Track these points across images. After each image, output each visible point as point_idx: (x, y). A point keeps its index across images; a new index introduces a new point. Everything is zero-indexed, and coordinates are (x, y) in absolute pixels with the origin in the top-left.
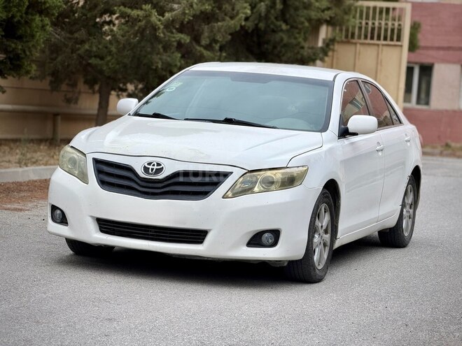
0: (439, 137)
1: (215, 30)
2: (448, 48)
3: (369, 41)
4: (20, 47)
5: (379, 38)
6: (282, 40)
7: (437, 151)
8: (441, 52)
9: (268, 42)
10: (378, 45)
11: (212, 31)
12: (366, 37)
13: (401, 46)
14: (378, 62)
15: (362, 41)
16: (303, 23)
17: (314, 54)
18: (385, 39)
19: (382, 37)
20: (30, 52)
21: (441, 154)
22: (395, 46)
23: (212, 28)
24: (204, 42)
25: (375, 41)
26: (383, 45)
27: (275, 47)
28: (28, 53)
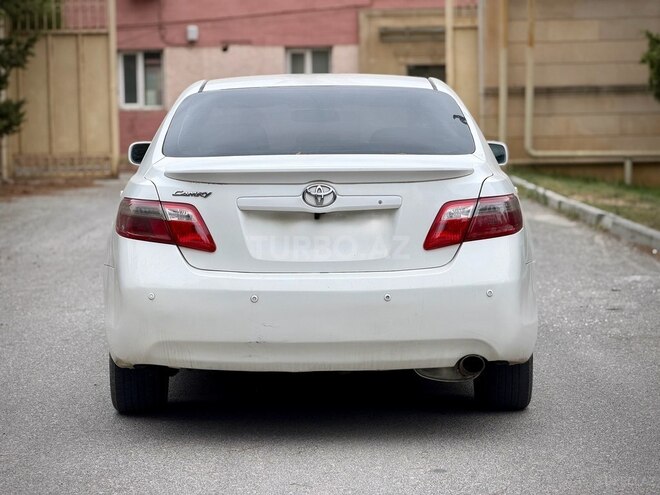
3: (64, 31)
10: (76, 35)
13: (107, 35)
14: (79, 57)
15: (55, 30)
19: (81, 25)
22: (99, 34)
25: (72, 30)
26: (84, 35)
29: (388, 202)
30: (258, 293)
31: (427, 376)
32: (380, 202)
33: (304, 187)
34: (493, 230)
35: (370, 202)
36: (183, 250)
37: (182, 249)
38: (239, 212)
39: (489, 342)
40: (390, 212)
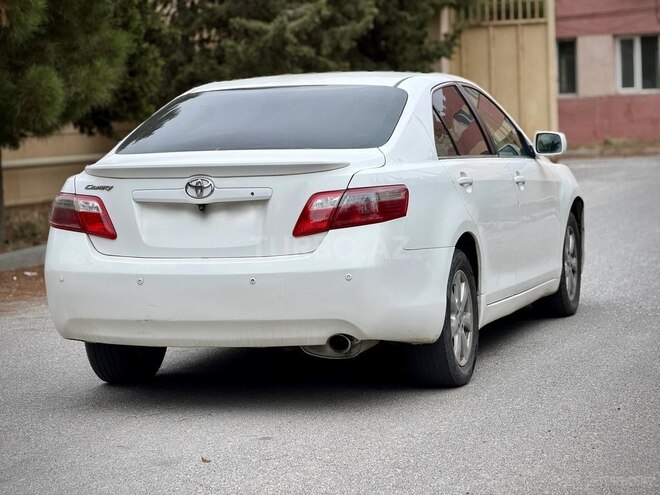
0: (595, 133)
1: (338, 36)
2: (592, 16)
3: (504, 21)
4: (137, 84)
5: (516, 17)
6: (404, 33)
7: (597, 150)
8: (585, 22)
9: (386, 39)
10: (516, 25)
11: (333, 38)
12: (499, 18)
13: (546, 24)
14: (519, 47)
15: (496, 22)
16: (426, 10)
17: (438, 49)
18: (525, 16)
19: (520, 14)
20: (148, 87)
21: (602, 155)
22: (538, 24)
23: (333, 33)
24: (325, 51)
25: (512, 21)
26: (524, 25)
27: (396, 43)
28: (146, 90)
29: (259, 194)
30: (144, 276)
31: (314, 353)
32: (252, 194)
33: (187, 180)
34: (358, 219)
35: (243, 194)
36: (93, 238)
37: (91, 237)
38: (134, 204)
39: (352, 322)
40: (263, 202)
